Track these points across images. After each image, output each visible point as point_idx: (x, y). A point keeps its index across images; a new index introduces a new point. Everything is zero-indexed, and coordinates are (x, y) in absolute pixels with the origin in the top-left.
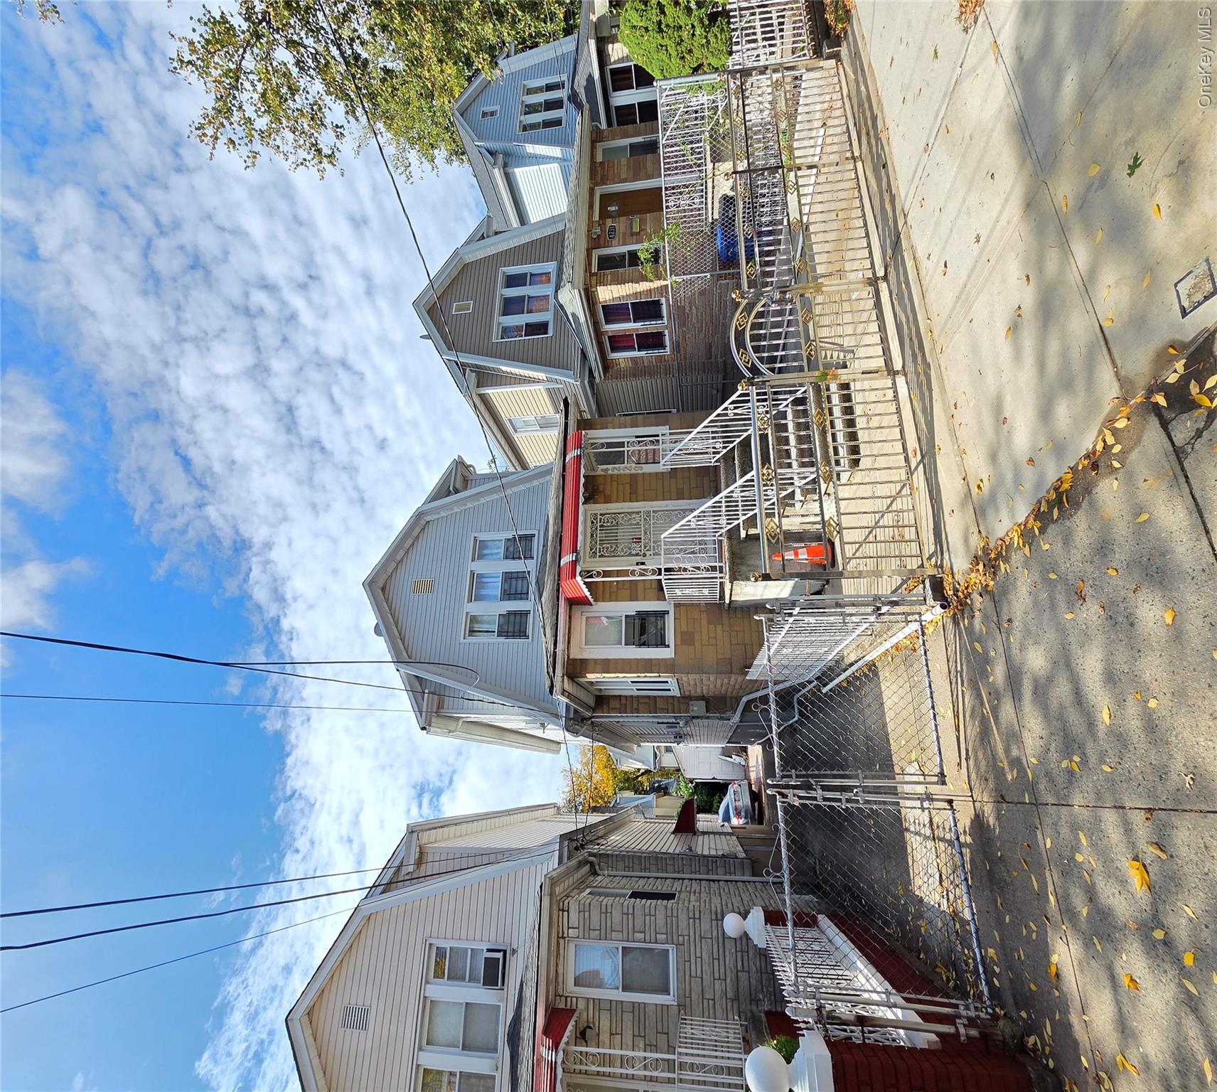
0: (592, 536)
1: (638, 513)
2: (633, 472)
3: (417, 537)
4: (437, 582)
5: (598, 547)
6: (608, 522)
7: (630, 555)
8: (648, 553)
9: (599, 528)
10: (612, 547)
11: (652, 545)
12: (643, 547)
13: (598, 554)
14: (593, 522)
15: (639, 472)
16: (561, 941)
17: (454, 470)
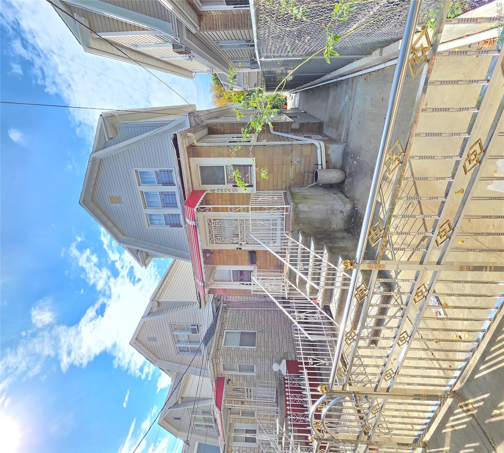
0: (210, 232)
1: (236, 220)
2: (231, 192)
3: (99, 169)
4: (122, 196)
5: (214, 238)
6: (218, 224)
7: (233, 243)
8: (243, 243)
9: (213, 228)
10: (222, 239)
11: (245, 239)
12: (240, 239)
13: (214, 242)
14: (209, 224)
15: (235, 192)
16: (218, 365)
17: (103, 124)
